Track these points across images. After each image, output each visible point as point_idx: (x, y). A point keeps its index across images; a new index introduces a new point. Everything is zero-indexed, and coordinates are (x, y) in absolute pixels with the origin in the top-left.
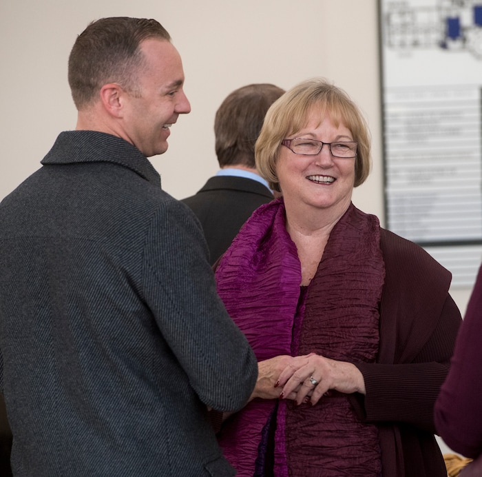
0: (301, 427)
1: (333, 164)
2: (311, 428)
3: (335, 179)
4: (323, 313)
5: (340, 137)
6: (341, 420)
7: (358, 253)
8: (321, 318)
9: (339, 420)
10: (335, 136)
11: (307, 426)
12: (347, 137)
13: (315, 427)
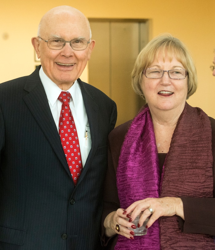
0: (170, 245)
1: (170, 83)
2: (175, 245)
3: (173, 93)
4: (175, 171)
5: (175, 67)
6: (192, 240)
7: (194, 133)
8: (174, 174)
9: (191, 240)
10: (172, 66)
11: (173, 244)
12: (180, 67)
13: (178, 245)
